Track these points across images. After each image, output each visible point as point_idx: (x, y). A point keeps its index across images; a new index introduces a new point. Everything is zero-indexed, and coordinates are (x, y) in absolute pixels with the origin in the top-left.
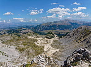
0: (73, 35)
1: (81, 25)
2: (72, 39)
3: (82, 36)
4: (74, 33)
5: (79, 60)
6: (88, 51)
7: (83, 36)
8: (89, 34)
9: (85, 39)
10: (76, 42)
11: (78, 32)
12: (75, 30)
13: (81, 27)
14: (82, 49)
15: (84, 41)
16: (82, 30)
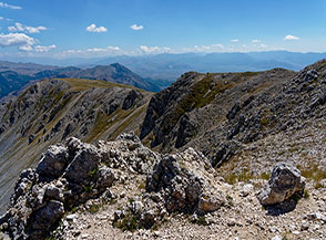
0: (12, 119)
1: (32, 78)
2: (8, 136)
3: (45, 116)
4: (12, 113)
5: (57, 222)
6: (88, 146)
7: (49, 114)
8: (65, 103)
9: (59, 124)
10: (31, 141)
11: (27, 106)
12: (14, 99)
13: (36, 86)
14: (57, 150)
15: (55, 130)
16: (39, 95)
